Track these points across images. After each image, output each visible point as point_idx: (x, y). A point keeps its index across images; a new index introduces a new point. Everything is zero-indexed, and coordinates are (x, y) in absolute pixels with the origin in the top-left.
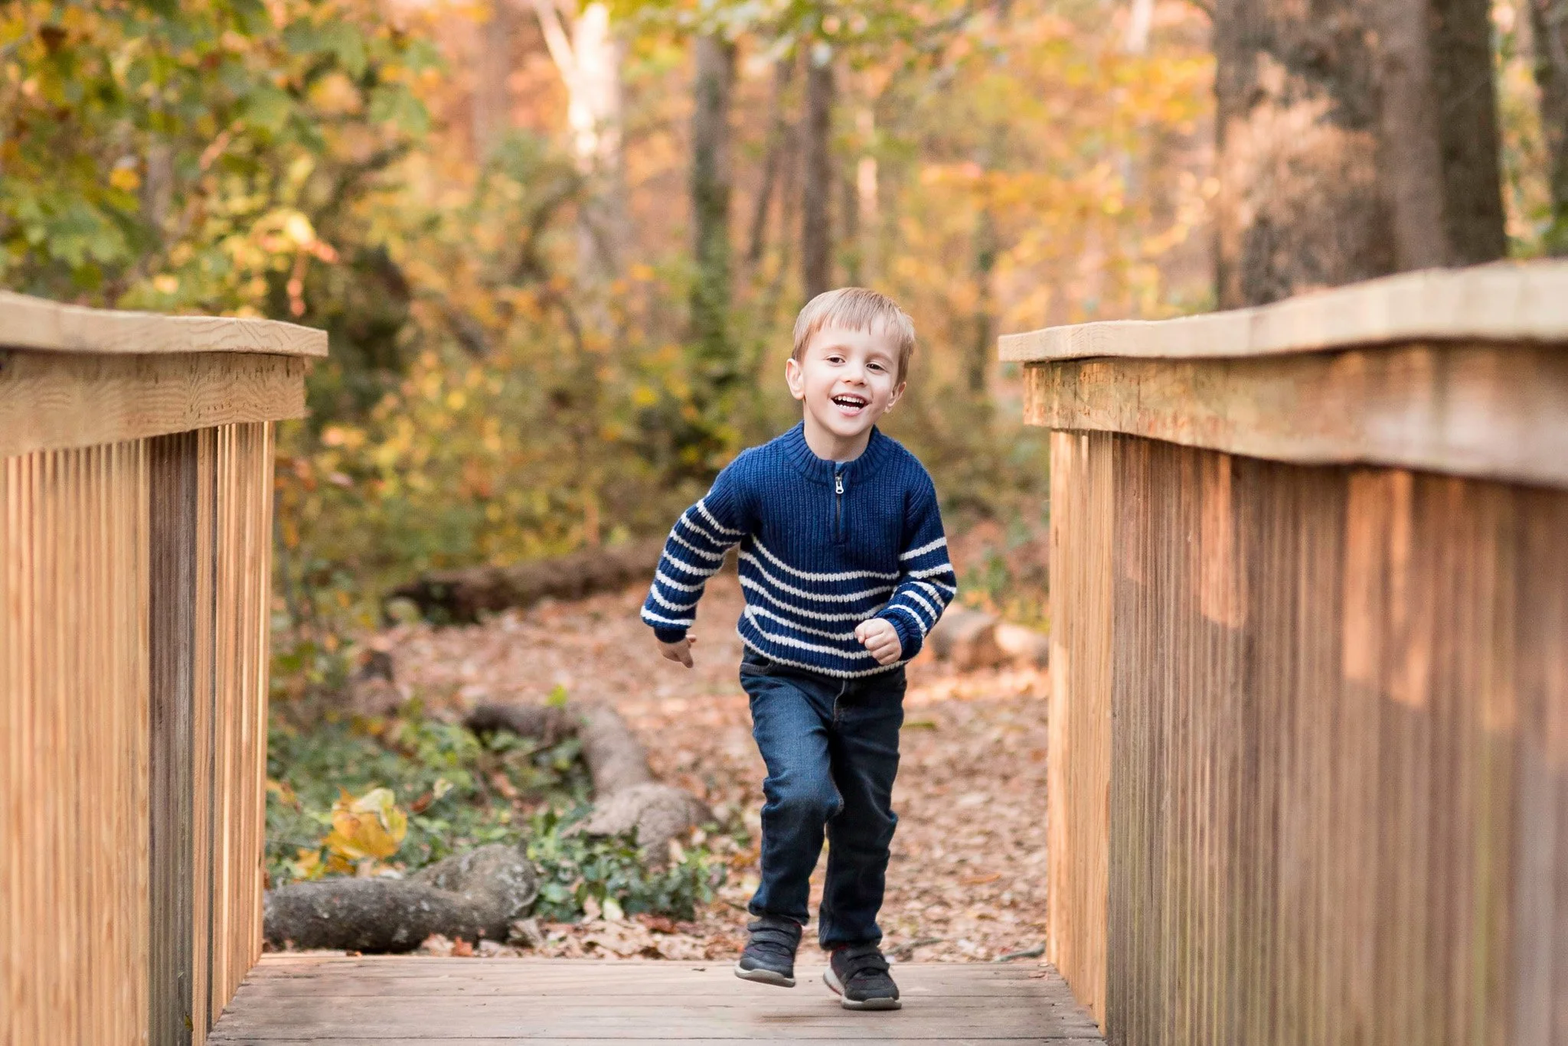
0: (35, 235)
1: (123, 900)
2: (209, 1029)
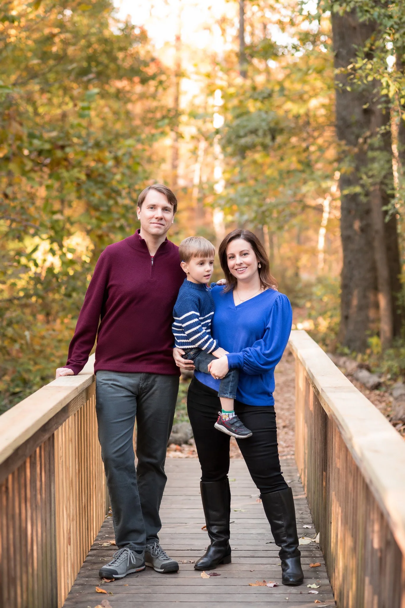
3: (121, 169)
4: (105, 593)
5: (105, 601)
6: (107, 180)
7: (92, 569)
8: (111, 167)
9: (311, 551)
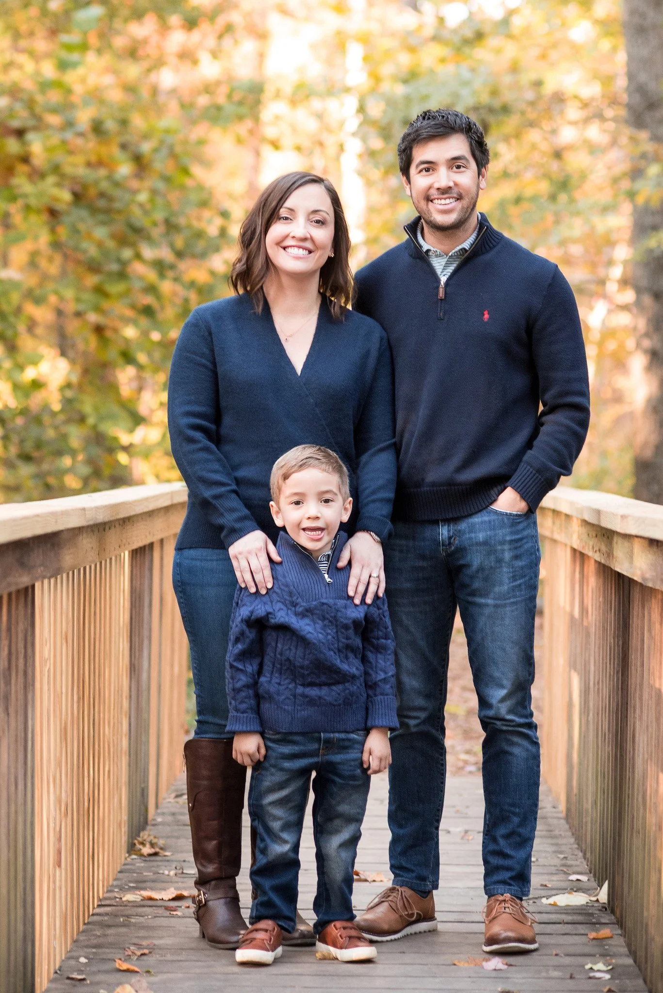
0: (91, 421)
1: (115, 758)
2: (157, 807)
3: (148, 183)
4: (137, 972)
5: (139, 981)
6: (117, 205)
7: (105, 935)
8: (126, 178)
9: (592, 915)
